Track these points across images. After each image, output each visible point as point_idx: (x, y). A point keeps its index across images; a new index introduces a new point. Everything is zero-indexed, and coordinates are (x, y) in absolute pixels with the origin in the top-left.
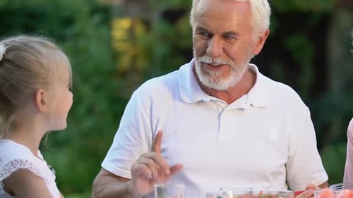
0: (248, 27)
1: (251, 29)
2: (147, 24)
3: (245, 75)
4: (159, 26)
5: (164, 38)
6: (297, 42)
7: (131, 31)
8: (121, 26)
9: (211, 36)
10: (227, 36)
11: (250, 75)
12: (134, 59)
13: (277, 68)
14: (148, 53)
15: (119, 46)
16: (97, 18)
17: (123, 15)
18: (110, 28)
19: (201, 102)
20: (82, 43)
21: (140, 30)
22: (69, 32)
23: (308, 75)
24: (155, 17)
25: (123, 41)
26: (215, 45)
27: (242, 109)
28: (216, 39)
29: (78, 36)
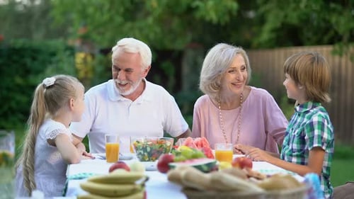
0: (138, 65)
1: (140, 66)
2: (93, 56)
3: (140, 84)
4: (99, 57)
5: (101, 63)
6: (167, 65)
7: (85, 60)
8: (80, 57)
9: (120, 70)
10: (128, 71)
11: (142, 84)
12: (86, 73)
13: (157, 78)
14: (93, 70)
15: (79, 66)
16: (68, 53)
17: (81, 51)
18: (74, 58)
19: (119, 101)
20: (61, 65)
21: (89, 59)
22: (54, 59)
23: (172, 81)
24: (96, 51)
25: (81, 64)
26: (122, 74)
27: (139, 104)
28: (122, 71)
29: (58, 61)
